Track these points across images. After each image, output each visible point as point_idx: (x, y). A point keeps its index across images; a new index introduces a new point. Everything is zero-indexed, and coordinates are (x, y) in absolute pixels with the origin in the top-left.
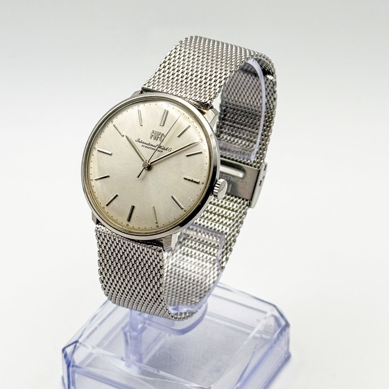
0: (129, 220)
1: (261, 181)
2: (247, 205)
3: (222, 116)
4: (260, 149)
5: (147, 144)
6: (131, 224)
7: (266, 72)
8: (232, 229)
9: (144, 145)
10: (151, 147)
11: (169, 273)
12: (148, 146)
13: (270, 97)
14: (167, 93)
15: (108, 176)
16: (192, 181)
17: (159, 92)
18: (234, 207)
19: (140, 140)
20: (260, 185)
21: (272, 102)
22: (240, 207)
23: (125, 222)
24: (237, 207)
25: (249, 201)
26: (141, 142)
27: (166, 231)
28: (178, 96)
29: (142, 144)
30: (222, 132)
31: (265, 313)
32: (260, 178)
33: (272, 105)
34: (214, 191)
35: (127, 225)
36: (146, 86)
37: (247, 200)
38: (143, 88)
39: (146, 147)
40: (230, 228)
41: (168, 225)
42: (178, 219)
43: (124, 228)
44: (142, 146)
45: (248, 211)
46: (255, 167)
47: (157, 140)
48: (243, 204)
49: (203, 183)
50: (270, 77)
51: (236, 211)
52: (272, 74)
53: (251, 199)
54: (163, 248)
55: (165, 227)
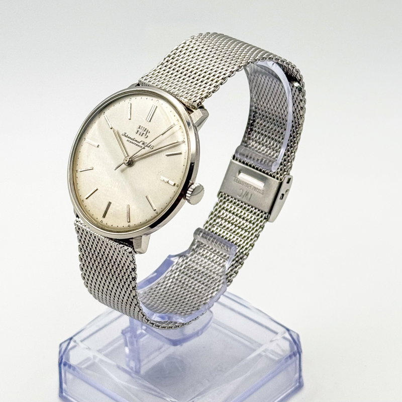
0: (104, 216)
1: (283, 195)
2: (265, 218)
3: (251, 122)
4: (285, 160)
5: (132, 139)
7: (292, 78)
8: (246, 242)
9: (129, 139)
10: (135, 142)
11: (174, 280)
12: (133, 141)
13: (297, 106)
18: (252, 219)
19: (126, 135)
20: (282, 198)
21: (299, 111)
22: (258, 220)
24: (255, 219)
25: (267, 214)
29: (128, 139)
30: (249, 139)
31: (276, 333)
32: (282, 191)
33: (299, 114)
34: (187, 195)
37: (265, 213)
39: (130, 142)
40: (245, 241)
44: (128, 141)
45: (266, 225)
46: (277, 179)
47: (142, 136)
48: (262, 217)
51: (253, 224)
53: (270, 213)
54: (133, 249)
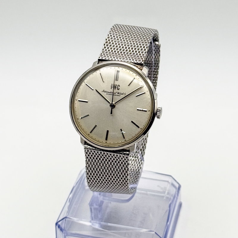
5: (110, 93)
6: (108, 142)
9: (108, 93)
14: (115, 60)
15: (88, 115)
16: (142, 110)
17: (110, 60)
23: (104, 141)
26: (106, 92)
27: (132, 143)
28: (123, 62)
29: (106, 93)
35: (106, 142)
36: (101, 58)
38: (99, 59)
39: (109, 94)
41: (132, 139)
42: (138, 134)
43: (104, 144)
49: (149, 111)
50: (157, 43)
52: (158, 41)
55: (130, 140)
